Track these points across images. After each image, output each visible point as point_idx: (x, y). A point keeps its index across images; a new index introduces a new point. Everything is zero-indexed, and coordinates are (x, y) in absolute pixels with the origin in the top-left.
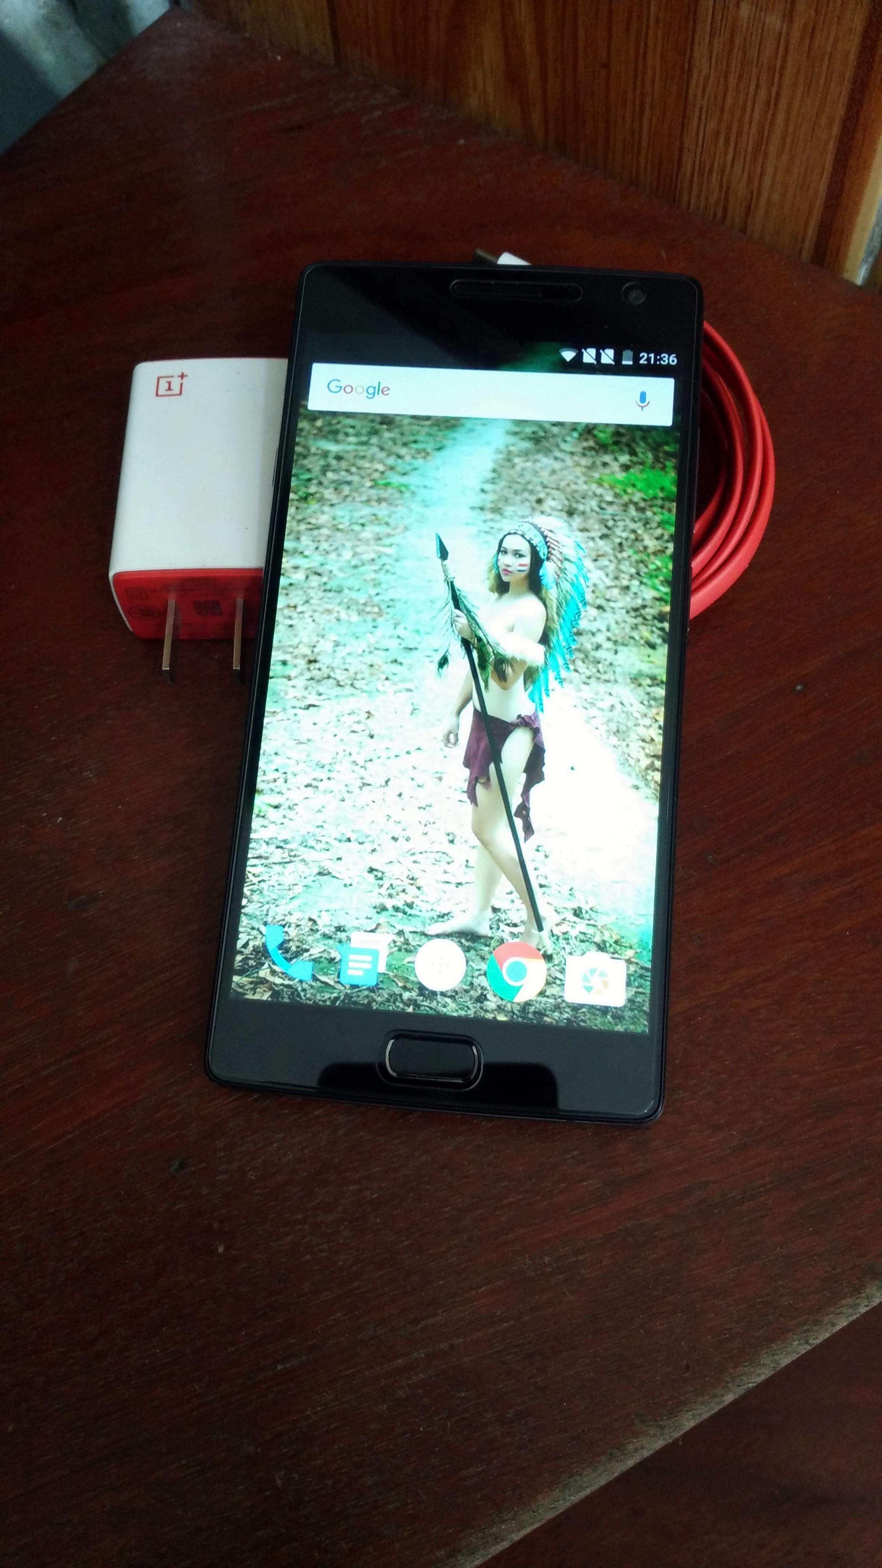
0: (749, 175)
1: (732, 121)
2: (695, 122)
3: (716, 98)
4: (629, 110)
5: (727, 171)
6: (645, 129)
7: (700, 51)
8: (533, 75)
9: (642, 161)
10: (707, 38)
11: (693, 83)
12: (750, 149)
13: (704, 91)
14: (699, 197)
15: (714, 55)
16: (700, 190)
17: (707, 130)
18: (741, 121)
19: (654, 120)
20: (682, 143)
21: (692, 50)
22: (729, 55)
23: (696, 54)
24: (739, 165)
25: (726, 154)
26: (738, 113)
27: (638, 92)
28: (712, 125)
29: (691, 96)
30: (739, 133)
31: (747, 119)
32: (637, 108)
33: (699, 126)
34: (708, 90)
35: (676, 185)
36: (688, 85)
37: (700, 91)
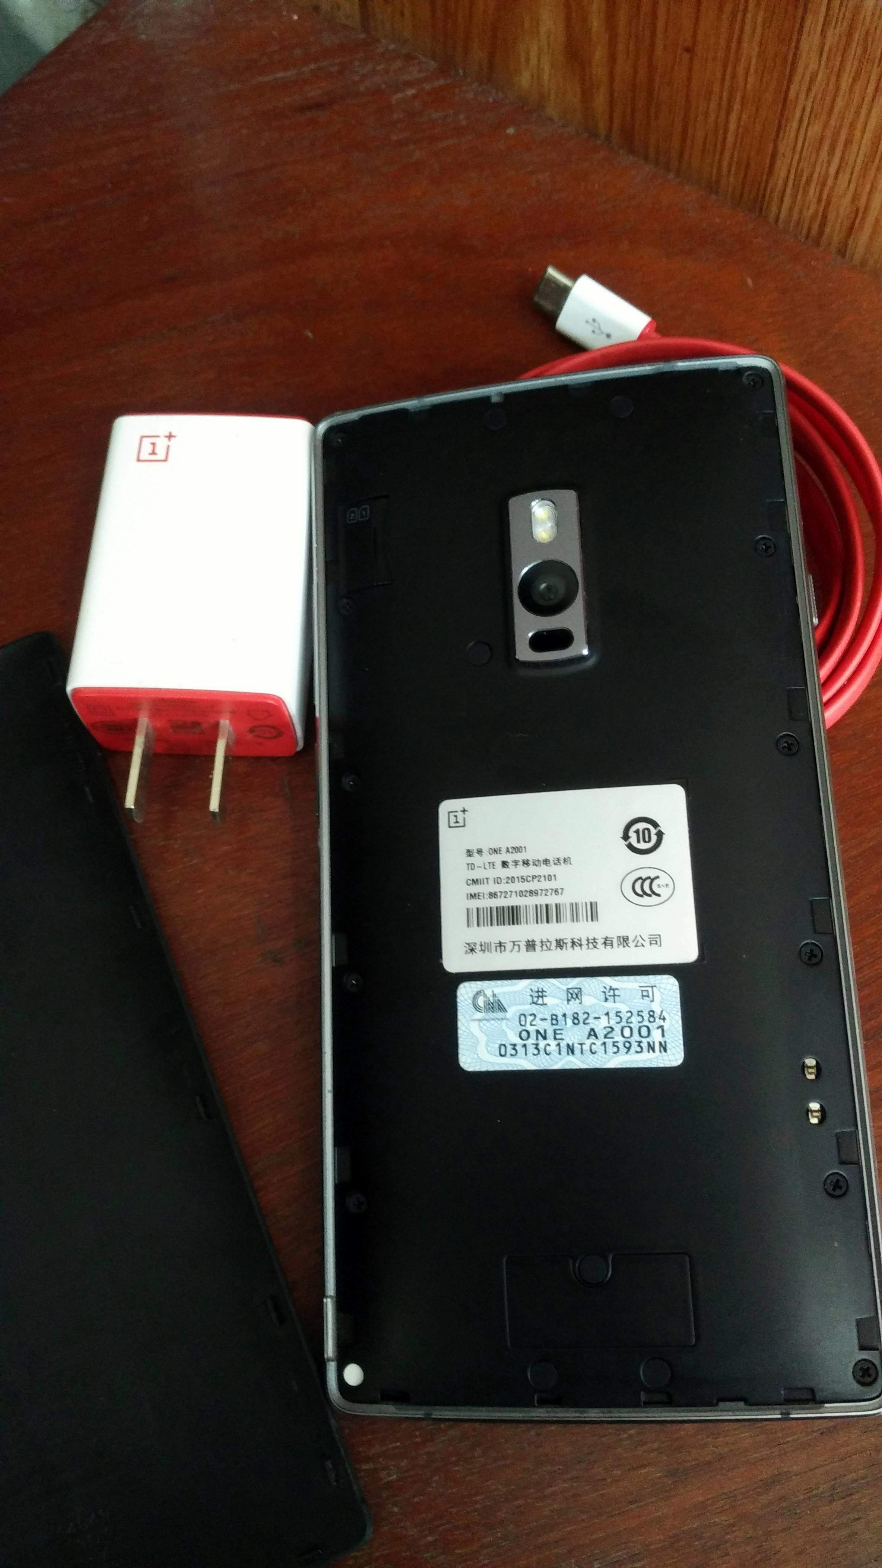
0: (856, 191)
1: (841, 126)
2: (795, 125)
3: (823, 99)
4: (713, 105)
5: (830, 182)
6: (732, 126)
7: (809, 43)
8: (599, 54)
9: (725, 164)
10: (819, 28)
11: (797, 79)
12: (859, 161)
13: (809, 90)
14: (791, 209)
15: (827, 48)
16: (794, 202)
17: (809, 133)
18: (852, 126)
19: (744, 117)
20: (776, 147)
21: (798, 41)
22: (845, 50)
23: (804, 46)
24: (844, 178)
25: (829, 163)
26: (849, 117)
27: (727, 84)
28: (815, 129)
29: (792, 94)
30: (848, 142)
31: (859, 127)
32: (724, 103)
33: (799, 129)
34: (815, 89)
35: (764, 195)
36: (790, 81)
37: (804, 88)
